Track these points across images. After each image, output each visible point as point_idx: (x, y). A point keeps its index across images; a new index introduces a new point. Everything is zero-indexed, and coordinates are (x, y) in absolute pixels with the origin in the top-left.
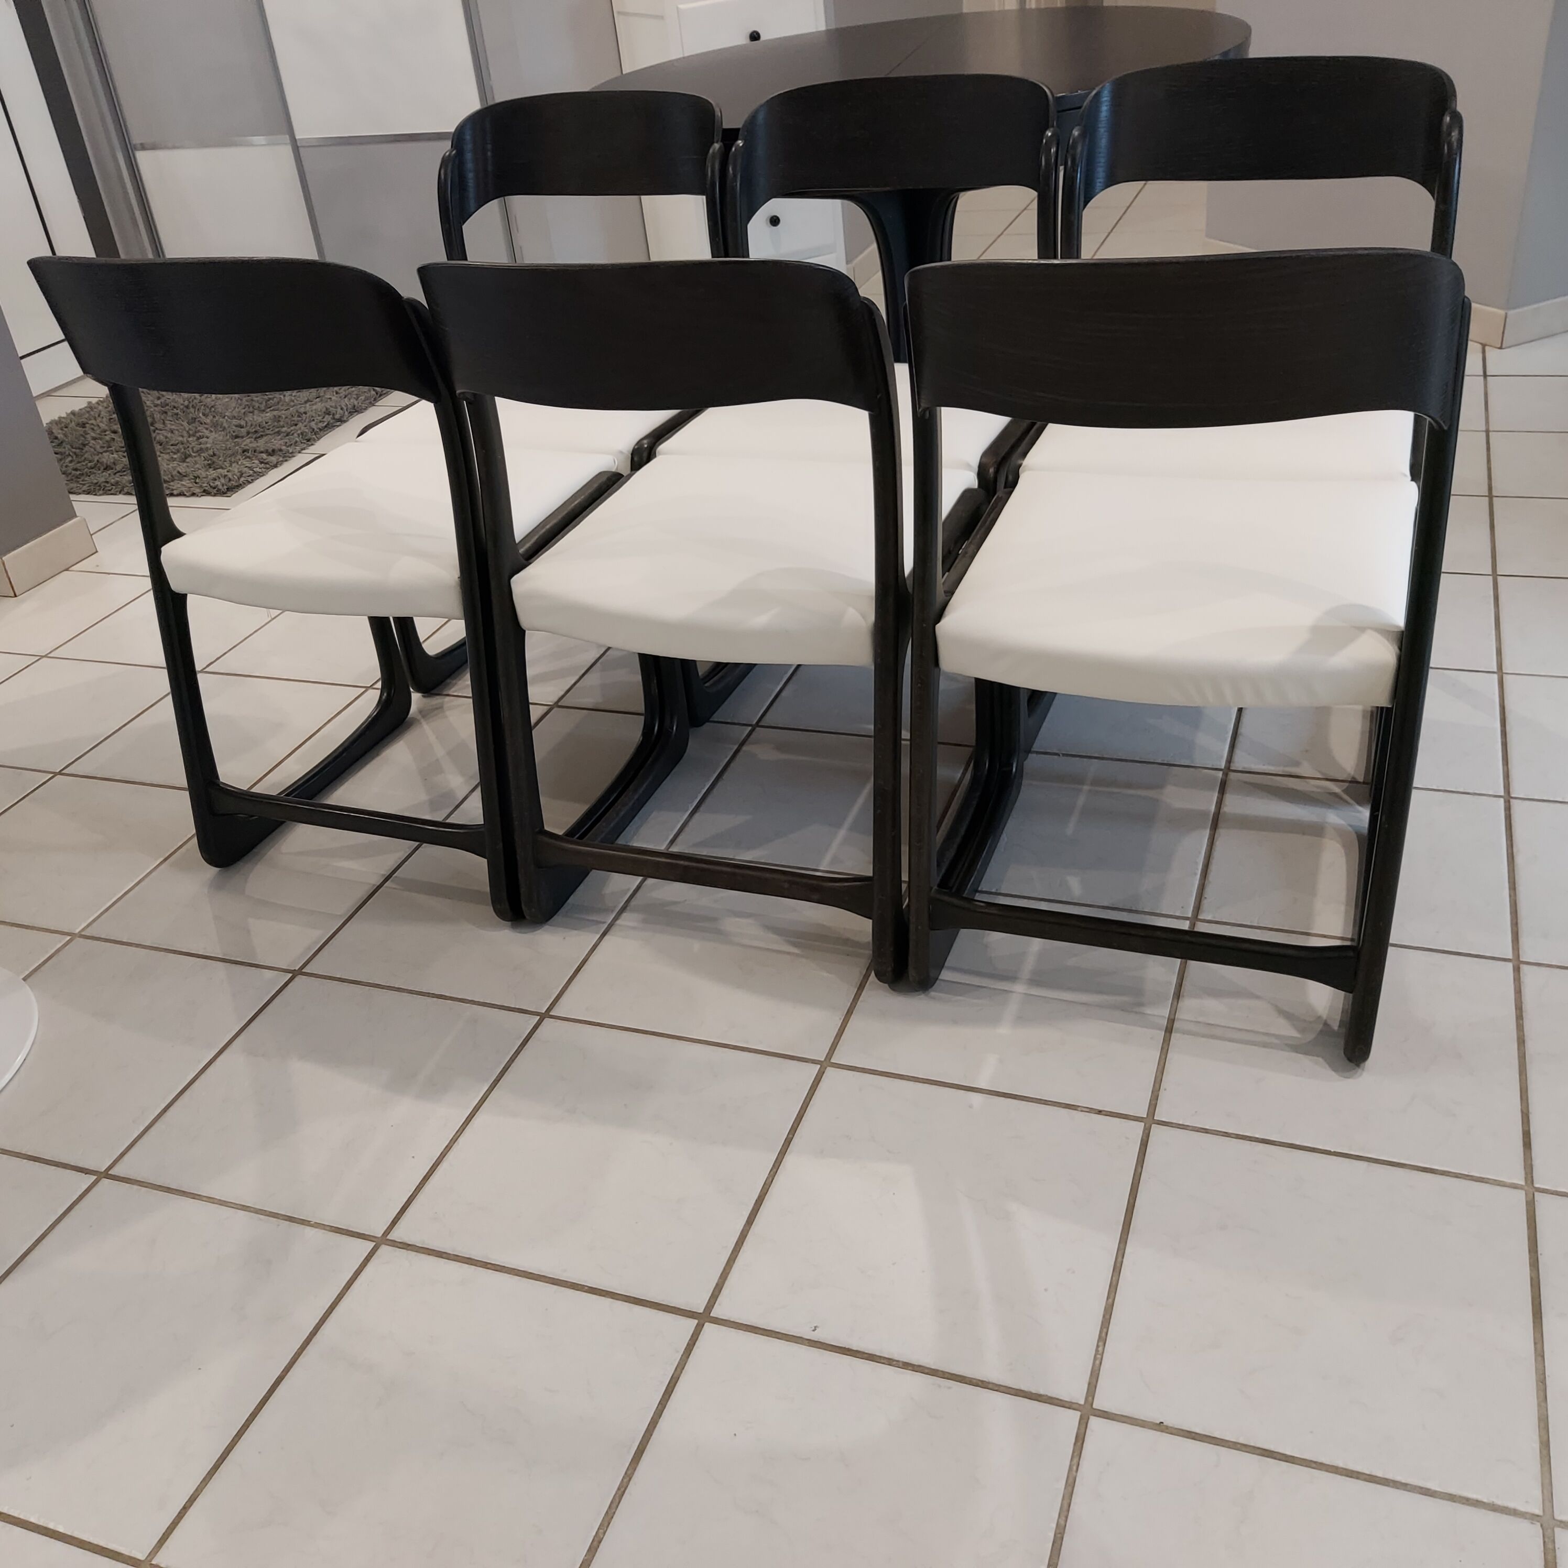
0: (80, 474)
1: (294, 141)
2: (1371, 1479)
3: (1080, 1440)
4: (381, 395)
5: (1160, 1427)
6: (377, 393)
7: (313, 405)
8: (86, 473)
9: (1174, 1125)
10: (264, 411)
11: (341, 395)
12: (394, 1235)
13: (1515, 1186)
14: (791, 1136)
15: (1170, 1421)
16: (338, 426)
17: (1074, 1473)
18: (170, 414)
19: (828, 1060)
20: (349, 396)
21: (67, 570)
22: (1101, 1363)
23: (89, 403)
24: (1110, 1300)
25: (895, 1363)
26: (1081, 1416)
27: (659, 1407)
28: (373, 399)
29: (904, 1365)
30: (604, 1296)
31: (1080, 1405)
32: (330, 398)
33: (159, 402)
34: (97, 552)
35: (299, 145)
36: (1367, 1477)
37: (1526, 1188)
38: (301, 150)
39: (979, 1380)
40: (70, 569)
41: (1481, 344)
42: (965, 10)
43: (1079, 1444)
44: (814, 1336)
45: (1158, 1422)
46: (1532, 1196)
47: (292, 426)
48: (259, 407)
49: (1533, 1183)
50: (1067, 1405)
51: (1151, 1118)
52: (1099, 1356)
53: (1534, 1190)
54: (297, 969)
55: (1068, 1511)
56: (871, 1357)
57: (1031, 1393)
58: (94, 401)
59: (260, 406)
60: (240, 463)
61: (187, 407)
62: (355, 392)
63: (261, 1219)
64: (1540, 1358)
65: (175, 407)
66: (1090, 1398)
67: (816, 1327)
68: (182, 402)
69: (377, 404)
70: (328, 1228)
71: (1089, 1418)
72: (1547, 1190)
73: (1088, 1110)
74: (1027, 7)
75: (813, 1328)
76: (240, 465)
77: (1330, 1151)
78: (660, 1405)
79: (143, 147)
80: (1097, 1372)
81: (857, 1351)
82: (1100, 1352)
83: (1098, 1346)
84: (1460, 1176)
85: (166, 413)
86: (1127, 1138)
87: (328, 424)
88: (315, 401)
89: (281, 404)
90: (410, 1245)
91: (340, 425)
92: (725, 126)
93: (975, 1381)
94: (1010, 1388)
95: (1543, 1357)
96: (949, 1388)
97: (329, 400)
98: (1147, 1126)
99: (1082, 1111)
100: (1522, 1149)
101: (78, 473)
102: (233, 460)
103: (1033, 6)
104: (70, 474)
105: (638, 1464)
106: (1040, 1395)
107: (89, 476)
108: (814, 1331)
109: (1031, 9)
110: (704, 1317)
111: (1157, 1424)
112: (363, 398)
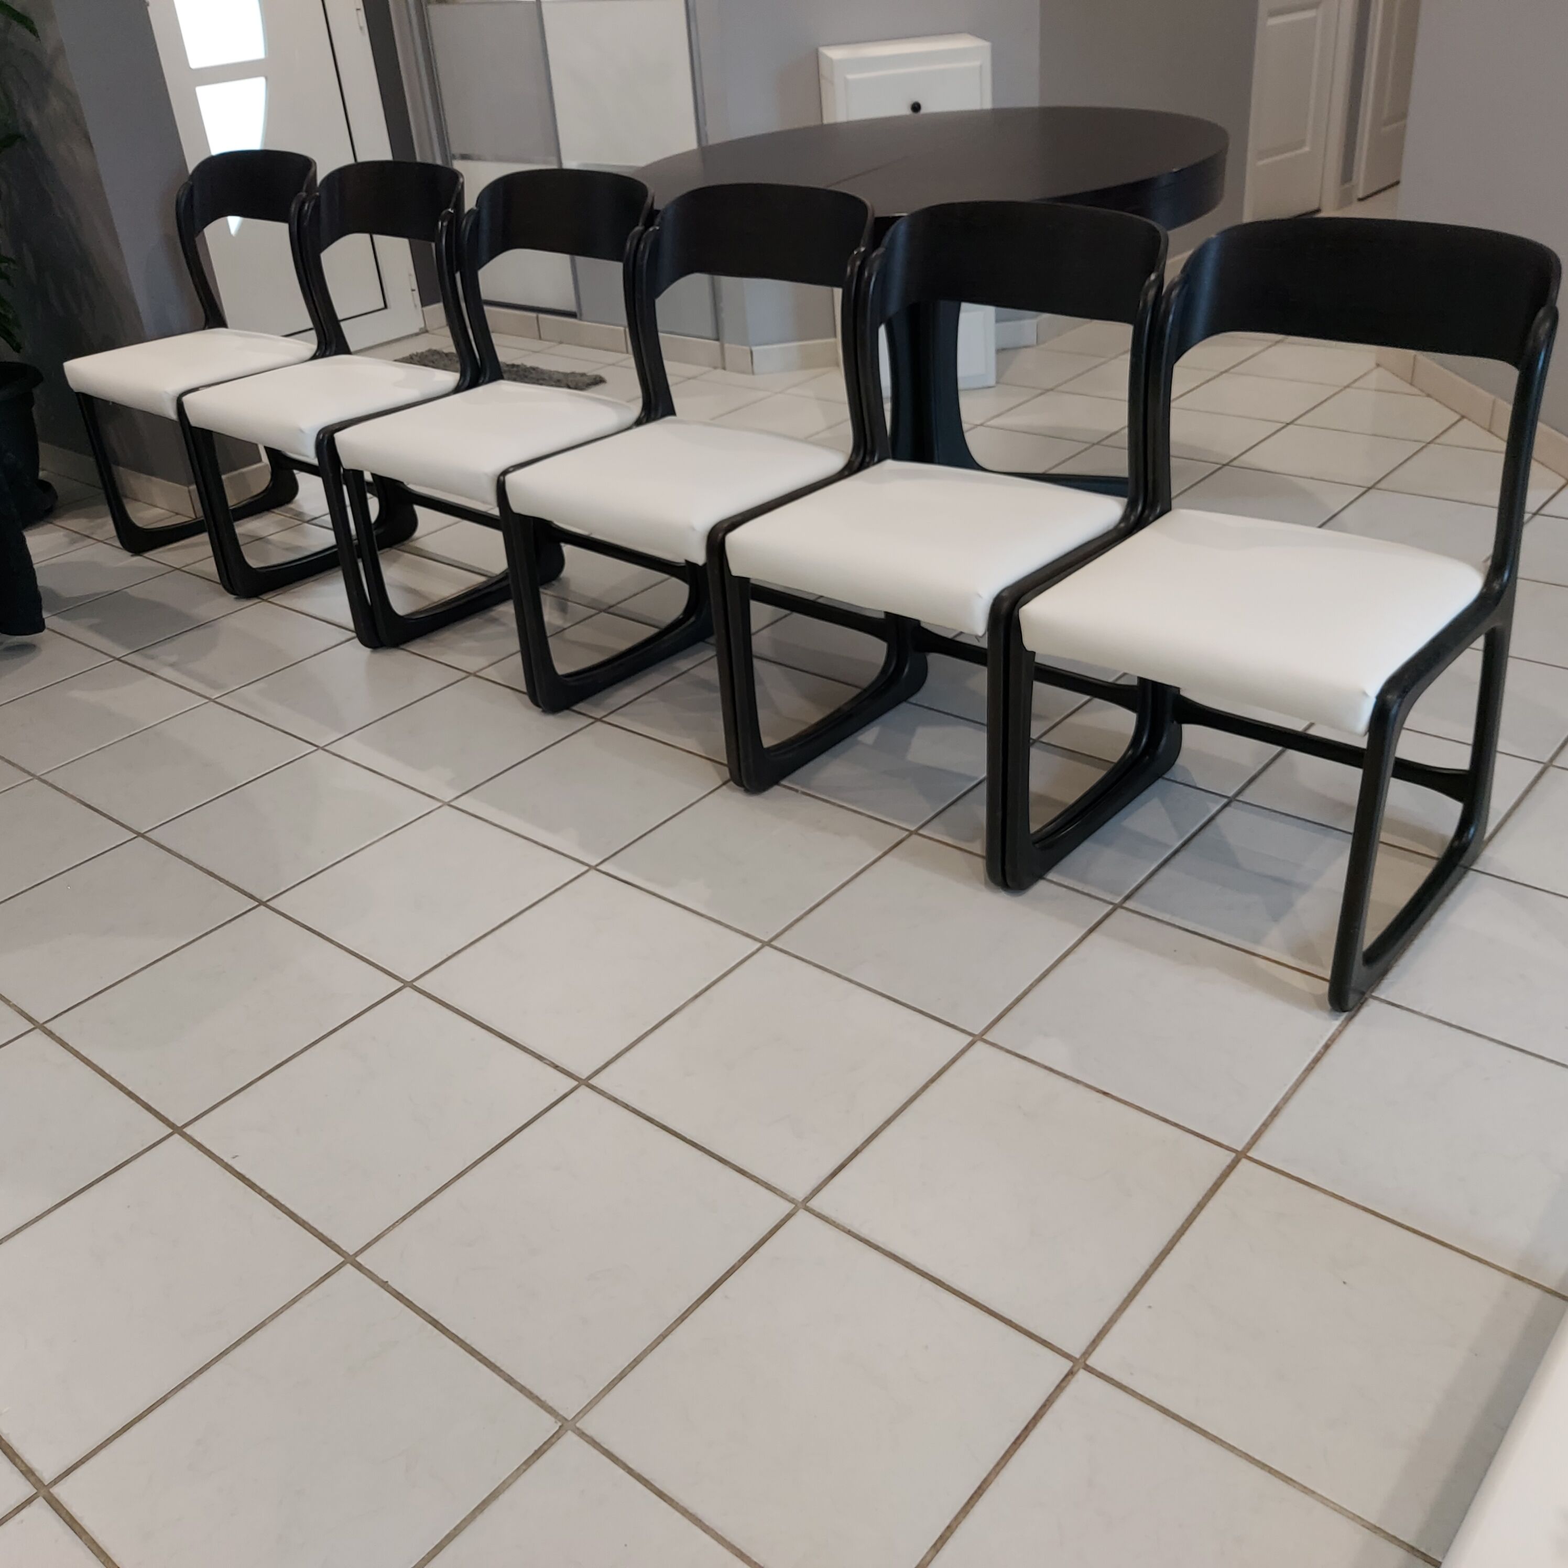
1: (560, 162)
5: (384, 1285)
50: (340, 1252)
79: (462, 157)
110: (177, 1130)
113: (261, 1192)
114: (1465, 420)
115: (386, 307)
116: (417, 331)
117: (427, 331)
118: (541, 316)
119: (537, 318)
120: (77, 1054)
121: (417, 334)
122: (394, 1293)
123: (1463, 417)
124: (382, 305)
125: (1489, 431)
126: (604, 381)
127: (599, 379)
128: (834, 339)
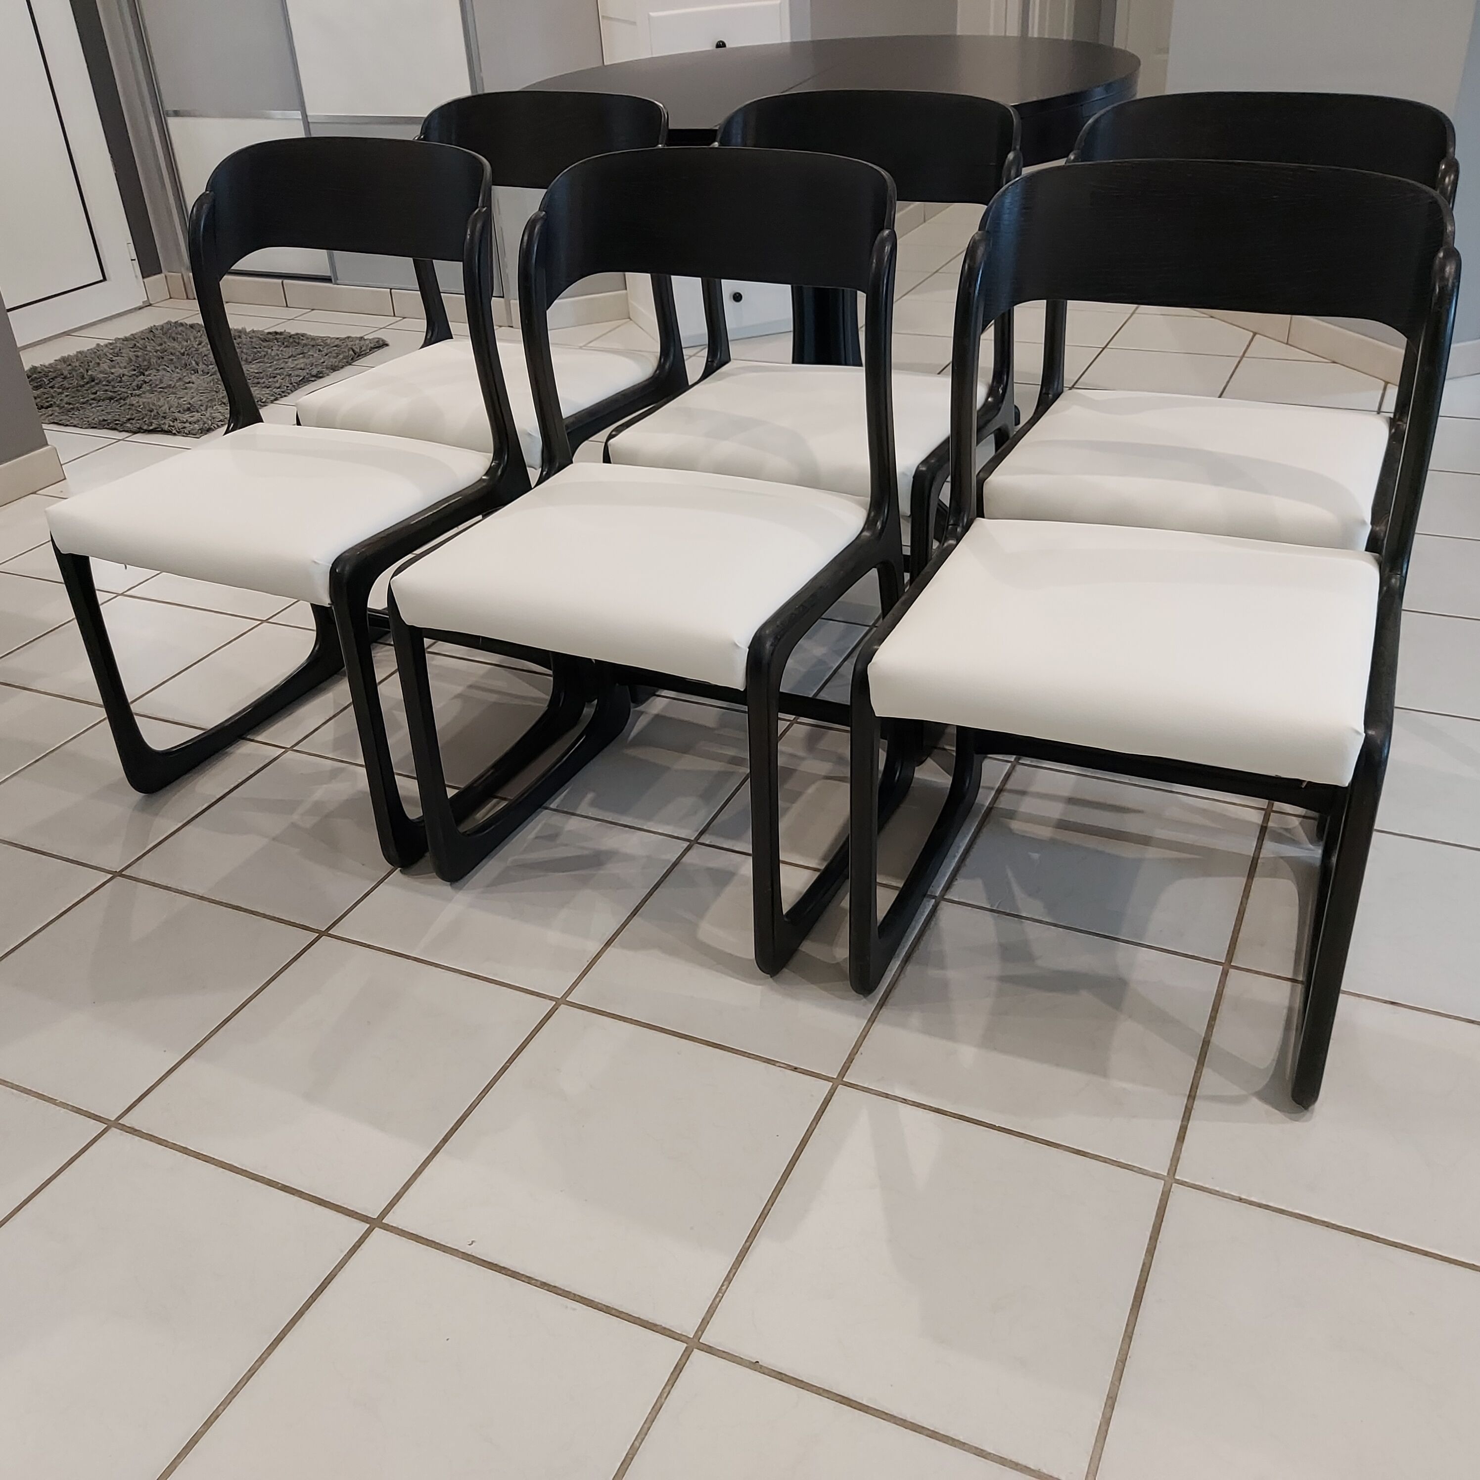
0: (72, 408)
1: (305, 116)
2: (934, 1435)
3: (678, 1369)
4: (359, 356)
5: (755, 1366)
6: (355, 354)
7: (295, 360)
8: (77, 407)
9: (859, 1088)
10: (250, 362)
11: (323, 352)
12: (126, 1121)
13: (1156, 1176)
14: (508, 1064)
15: (767, 1361)
16: (313, 381)
17: (663, 1400)
18: (165, 359)
19: (564, 998)
20: (330, 354)
21: (34, 493)
22: (720, 1301)
23: (98, 345)
24: (748, 1244)
25: (533, 1281)
26: (686, 1348)
27: (309, 1301)
28: (350, 358)
29: (541, 1285)
30: (293, 1194)
31: (689, 1338)
32: (312, 355)
33: (159, 348)
34: (65, 479)
35: (309, 121)
36: (930, 1432)
37: (1167, 1179)
38: (311, 126)
39: (604, 1305)
40: (37, 493)
41: (1384, 381)
42: (958, 33)
43: (676, 1373)
44: (469, 1250)
45: (755, 1361)
46: (1169, 1186)
47: (270, 378)
48: (246, 359)
49: (1174, 1175)
50: (677, 1337)
51: (841, 1079)
52: (721, 1295)
53: (1173, 1181)
54: (118, 871)
55: (646, 1434)
56: (514, 1275)
57: (648, 1322)
58: (102, 343)
59: (248, 357)
60: (214, 408)
61: (183, 354)
62: (336, 351)
63: (13, 1093)
64: (1127, 1340)
65: (172, 354)
66: (700, 1333)
67: (473, 1242)
68: (180, 350)
69: (353, 364)
70: (70, 1108)
71: (693, 1351)
72: (1186, 1182)
73: (785, 1066)
74: (1030, 35)
75: (470, 1243)
76: (215, 410)
77: (995, 1126)
78: (311, 1299)
79: (177, 114)
80: (714, 1309)
81: (504, 1268)
82: (723, 1291)
83: (722, 1285)
84: (1109, 1161)
85: (163, 358)
86: (812, 1096)
87: (303, 379)
88: (298, 356)
89: (267, 357)
90: (136, 1130)
91: (315, 380)
92: (671, 127)
93: (600, 1305)
94: (630, 1315)
95: (1131, 1338)
96: (574, 1309)
97: (311, 357)
98: (834, 1086)
99: (780, 1067)
100: (1175, 1141)
101: (71, 406)
102: (209, 405)
103: (1036, 35)
104: (64, 407)
105: (274, 1349)
106: (656, 1325)
107: (79, 410)
108: (470, 1245)
109: (1033, 38)
110: (375, 1223)
111: (752, 1363)
112: (341, 356)
113: (529, 1280)
114: (1257, 336)
115: (105, 279)
116: (140, 304)
117: (150, 305)
118: (285, 281)
119: (282, 282)
120: (185, 1151)
121: (140, 308)
122: (773, 1374)
123: (1255, 334)
124: (102, 278)
125: (1287, 344)
126: (387, 345)
127: (381, 342)
128: (624, 291)
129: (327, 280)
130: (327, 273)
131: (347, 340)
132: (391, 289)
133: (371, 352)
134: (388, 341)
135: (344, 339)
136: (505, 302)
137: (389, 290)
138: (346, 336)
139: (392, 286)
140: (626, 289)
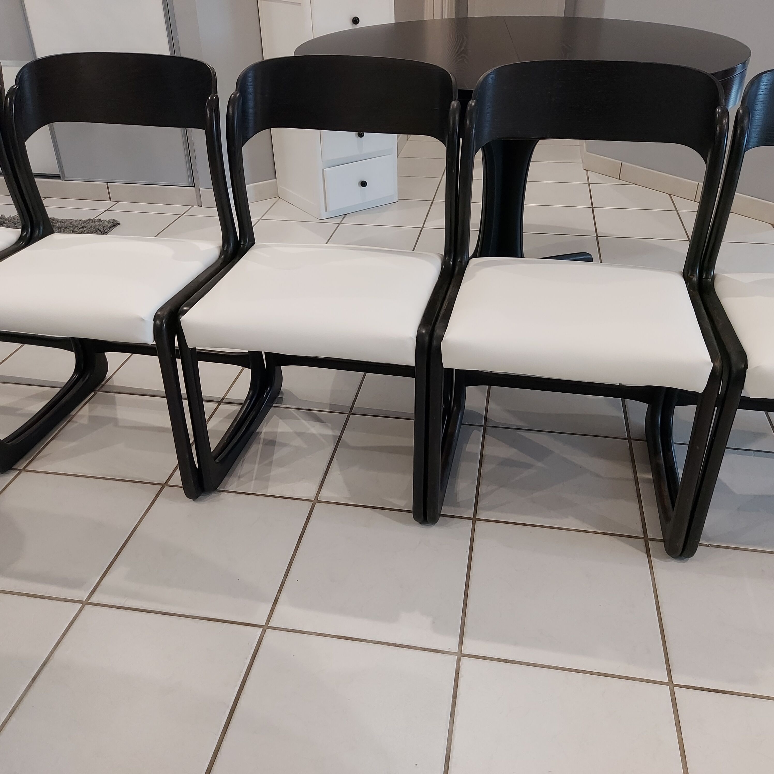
126: (119, 224)
127: (115, 222)
128: (275, 180)
129: (57, 177)
130: (57, 172)
131: (88, 221)
132: (107, 183)
133: (110, 230)
134: (119, 221)
135: (87, 221)
136: (196, 189)
137: (106, 183)
138: (88, 219)
139: (108, 180)
140: (276, 178)
